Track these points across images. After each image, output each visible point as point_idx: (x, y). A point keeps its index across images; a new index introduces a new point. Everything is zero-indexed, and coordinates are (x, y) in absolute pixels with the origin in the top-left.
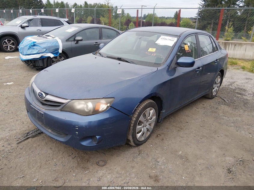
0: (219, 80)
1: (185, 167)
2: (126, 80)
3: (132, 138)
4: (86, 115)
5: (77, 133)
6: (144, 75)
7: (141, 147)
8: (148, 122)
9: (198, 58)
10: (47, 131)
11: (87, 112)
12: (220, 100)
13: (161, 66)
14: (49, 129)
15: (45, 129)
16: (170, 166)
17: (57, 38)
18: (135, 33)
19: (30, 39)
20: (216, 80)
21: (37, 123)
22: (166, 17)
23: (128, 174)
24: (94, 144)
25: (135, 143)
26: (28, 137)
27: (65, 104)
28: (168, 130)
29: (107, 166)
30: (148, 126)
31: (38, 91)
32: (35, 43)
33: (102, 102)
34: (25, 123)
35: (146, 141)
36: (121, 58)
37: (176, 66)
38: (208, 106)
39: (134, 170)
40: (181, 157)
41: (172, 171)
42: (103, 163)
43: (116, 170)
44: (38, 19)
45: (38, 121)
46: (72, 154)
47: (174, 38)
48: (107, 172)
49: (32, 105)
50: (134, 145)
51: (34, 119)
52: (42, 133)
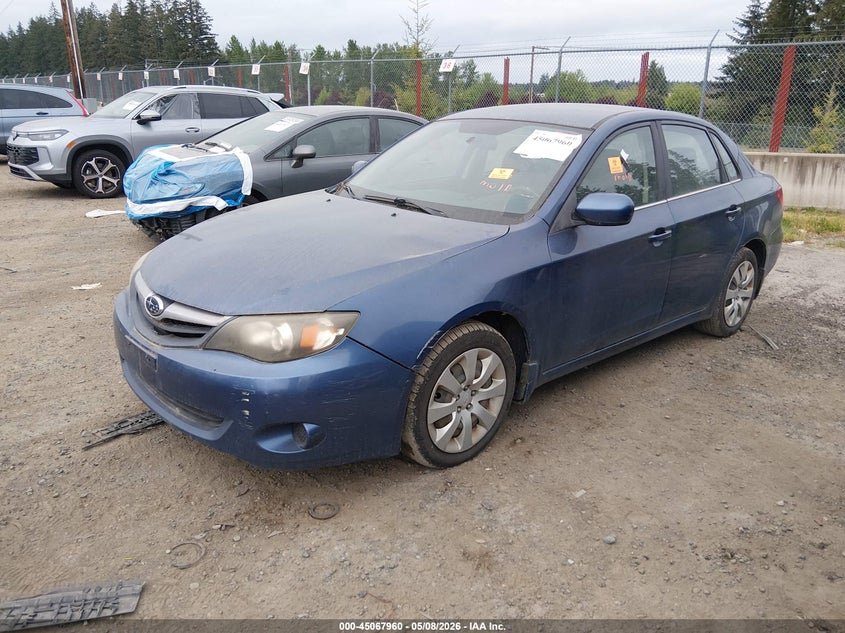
0: (750, 275)
1: (586, 533)
2: (401, 262)
3: (413, 439)
4: (272, 360)
5: (247, 412)
6: (457, 248)
7: (454, 473)
8: (477, 396)
9: (661, 200)
10: (170, 411)
11: (276, 353)
12: (755, 341)
13: (523, 221)
14: (177, 406)
15: (164, 407)
16: (535, 529)
17: (238, 152)
18: (459, 123)
19: (156, 156)
20: (736, 274)
21: (146, 392)
22: (617, 82)
23: (398, 543)
24: (300, 448)
25: (427, 456)
26: (120, 432)
27: (215, 329)
28: (553, 427)
29: (340, 519)
30: (477, 409)
31: (146, 294)
32: (171, 167)
33: (323, 322)
34: (118, 395)
35: (475, 455)
36: (404, 201)
37: (573, 223)
38: (707, 358)
39: (419, 535)
40: (579, 505)
41: (540, 541)
42: (329, 512)
43: (364, 532)
44: (189, 94)
45: (146, 385)
46: (241, 483)
47: (573, 136)
48: (334, 537)
49: (128, 334)
50: (425, 462)
51: (136, 380)
52: (163, 423)
